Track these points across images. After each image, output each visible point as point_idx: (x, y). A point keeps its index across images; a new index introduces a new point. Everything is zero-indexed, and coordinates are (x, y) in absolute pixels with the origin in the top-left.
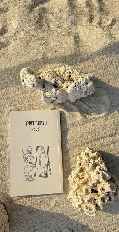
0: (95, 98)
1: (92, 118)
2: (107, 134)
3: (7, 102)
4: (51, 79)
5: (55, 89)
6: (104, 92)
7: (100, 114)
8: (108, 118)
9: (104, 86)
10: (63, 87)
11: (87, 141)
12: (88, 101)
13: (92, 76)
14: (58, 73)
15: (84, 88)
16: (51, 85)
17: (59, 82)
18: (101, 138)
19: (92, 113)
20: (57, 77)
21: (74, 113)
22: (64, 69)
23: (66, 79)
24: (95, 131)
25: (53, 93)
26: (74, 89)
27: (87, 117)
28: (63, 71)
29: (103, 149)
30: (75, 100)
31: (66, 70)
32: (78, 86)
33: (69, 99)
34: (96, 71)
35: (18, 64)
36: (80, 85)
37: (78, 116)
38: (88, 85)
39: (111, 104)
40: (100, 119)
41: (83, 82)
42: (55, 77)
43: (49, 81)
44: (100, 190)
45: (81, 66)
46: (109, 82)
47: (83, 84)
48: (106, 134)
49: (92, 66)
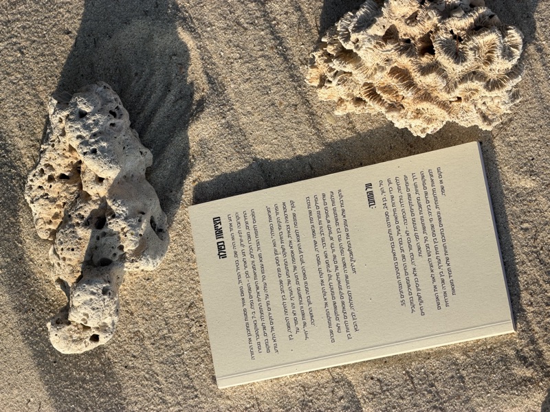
0: (133, 74)
1: (204, 78)
2: (258, 14)
3: (179, 403)
4: (80, 239)
5: (111, 221)
6: (108, 44)
7: (186, 51)
8: (197, 19)
9: (87, 46)
10: (102, 195)
11: (290, 84)
12: (146, 101)
13: (55, 102)
14: (56, 223)
15: (96, 123)
16: (98, 238)
17: (87, 210)
18: (272, 33)
19: (189, 80)
20: (71, 220)
21: (194, 147)
22: (42, 201)
23: (75, 188)
24: (252, 59)
25: (123, 226)
26: (105, 157)
27: (203, 97)
28: (46, 205)
29: (313, 21)
30: (144, 150)
31: (42, 197)
32: (93, 143)
33: (143, 173)
34: (33, 87)
35: (36, 374)
36: (90, 138)
37: (201, 130)
38: (88, 110)
39: (146, 13)
40: (204, 48)
41: (78, 129)
42: (72, 226)
43: (86, 246)
44: (414, 28)
45: (21, 143)
46: (68, 33)
47: (86, 127)
48: (257, 17)
49: (18, 102)
